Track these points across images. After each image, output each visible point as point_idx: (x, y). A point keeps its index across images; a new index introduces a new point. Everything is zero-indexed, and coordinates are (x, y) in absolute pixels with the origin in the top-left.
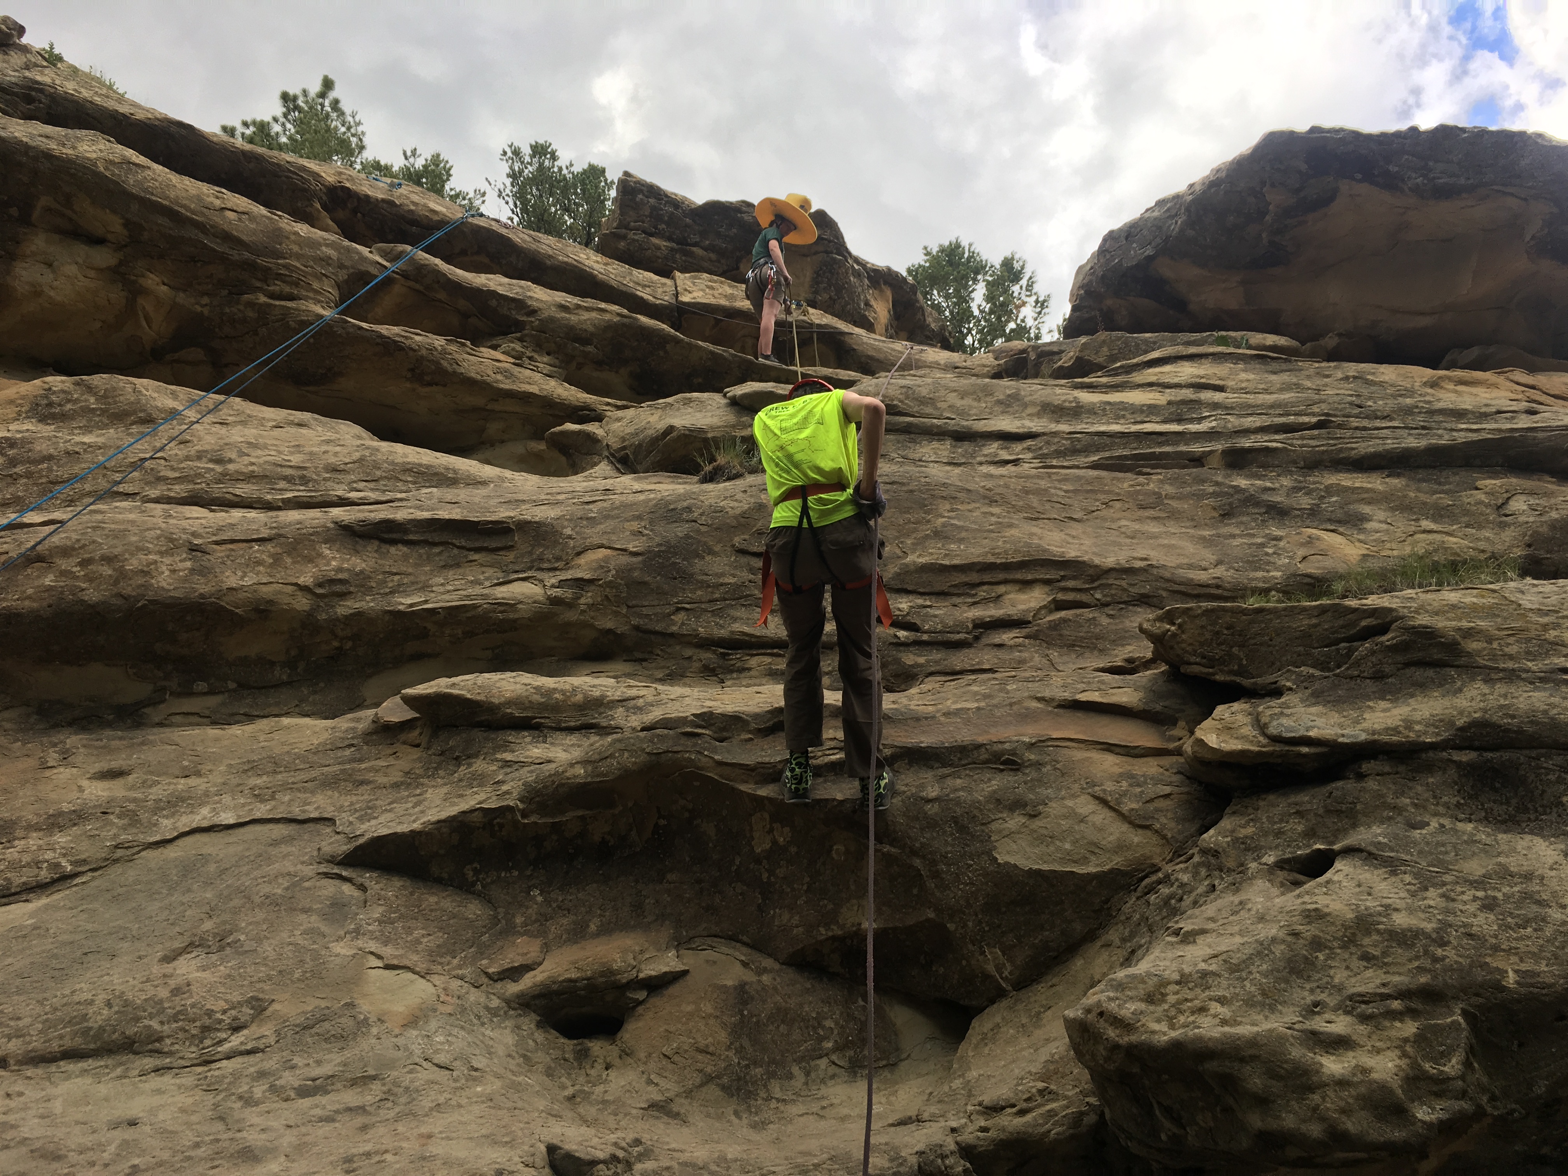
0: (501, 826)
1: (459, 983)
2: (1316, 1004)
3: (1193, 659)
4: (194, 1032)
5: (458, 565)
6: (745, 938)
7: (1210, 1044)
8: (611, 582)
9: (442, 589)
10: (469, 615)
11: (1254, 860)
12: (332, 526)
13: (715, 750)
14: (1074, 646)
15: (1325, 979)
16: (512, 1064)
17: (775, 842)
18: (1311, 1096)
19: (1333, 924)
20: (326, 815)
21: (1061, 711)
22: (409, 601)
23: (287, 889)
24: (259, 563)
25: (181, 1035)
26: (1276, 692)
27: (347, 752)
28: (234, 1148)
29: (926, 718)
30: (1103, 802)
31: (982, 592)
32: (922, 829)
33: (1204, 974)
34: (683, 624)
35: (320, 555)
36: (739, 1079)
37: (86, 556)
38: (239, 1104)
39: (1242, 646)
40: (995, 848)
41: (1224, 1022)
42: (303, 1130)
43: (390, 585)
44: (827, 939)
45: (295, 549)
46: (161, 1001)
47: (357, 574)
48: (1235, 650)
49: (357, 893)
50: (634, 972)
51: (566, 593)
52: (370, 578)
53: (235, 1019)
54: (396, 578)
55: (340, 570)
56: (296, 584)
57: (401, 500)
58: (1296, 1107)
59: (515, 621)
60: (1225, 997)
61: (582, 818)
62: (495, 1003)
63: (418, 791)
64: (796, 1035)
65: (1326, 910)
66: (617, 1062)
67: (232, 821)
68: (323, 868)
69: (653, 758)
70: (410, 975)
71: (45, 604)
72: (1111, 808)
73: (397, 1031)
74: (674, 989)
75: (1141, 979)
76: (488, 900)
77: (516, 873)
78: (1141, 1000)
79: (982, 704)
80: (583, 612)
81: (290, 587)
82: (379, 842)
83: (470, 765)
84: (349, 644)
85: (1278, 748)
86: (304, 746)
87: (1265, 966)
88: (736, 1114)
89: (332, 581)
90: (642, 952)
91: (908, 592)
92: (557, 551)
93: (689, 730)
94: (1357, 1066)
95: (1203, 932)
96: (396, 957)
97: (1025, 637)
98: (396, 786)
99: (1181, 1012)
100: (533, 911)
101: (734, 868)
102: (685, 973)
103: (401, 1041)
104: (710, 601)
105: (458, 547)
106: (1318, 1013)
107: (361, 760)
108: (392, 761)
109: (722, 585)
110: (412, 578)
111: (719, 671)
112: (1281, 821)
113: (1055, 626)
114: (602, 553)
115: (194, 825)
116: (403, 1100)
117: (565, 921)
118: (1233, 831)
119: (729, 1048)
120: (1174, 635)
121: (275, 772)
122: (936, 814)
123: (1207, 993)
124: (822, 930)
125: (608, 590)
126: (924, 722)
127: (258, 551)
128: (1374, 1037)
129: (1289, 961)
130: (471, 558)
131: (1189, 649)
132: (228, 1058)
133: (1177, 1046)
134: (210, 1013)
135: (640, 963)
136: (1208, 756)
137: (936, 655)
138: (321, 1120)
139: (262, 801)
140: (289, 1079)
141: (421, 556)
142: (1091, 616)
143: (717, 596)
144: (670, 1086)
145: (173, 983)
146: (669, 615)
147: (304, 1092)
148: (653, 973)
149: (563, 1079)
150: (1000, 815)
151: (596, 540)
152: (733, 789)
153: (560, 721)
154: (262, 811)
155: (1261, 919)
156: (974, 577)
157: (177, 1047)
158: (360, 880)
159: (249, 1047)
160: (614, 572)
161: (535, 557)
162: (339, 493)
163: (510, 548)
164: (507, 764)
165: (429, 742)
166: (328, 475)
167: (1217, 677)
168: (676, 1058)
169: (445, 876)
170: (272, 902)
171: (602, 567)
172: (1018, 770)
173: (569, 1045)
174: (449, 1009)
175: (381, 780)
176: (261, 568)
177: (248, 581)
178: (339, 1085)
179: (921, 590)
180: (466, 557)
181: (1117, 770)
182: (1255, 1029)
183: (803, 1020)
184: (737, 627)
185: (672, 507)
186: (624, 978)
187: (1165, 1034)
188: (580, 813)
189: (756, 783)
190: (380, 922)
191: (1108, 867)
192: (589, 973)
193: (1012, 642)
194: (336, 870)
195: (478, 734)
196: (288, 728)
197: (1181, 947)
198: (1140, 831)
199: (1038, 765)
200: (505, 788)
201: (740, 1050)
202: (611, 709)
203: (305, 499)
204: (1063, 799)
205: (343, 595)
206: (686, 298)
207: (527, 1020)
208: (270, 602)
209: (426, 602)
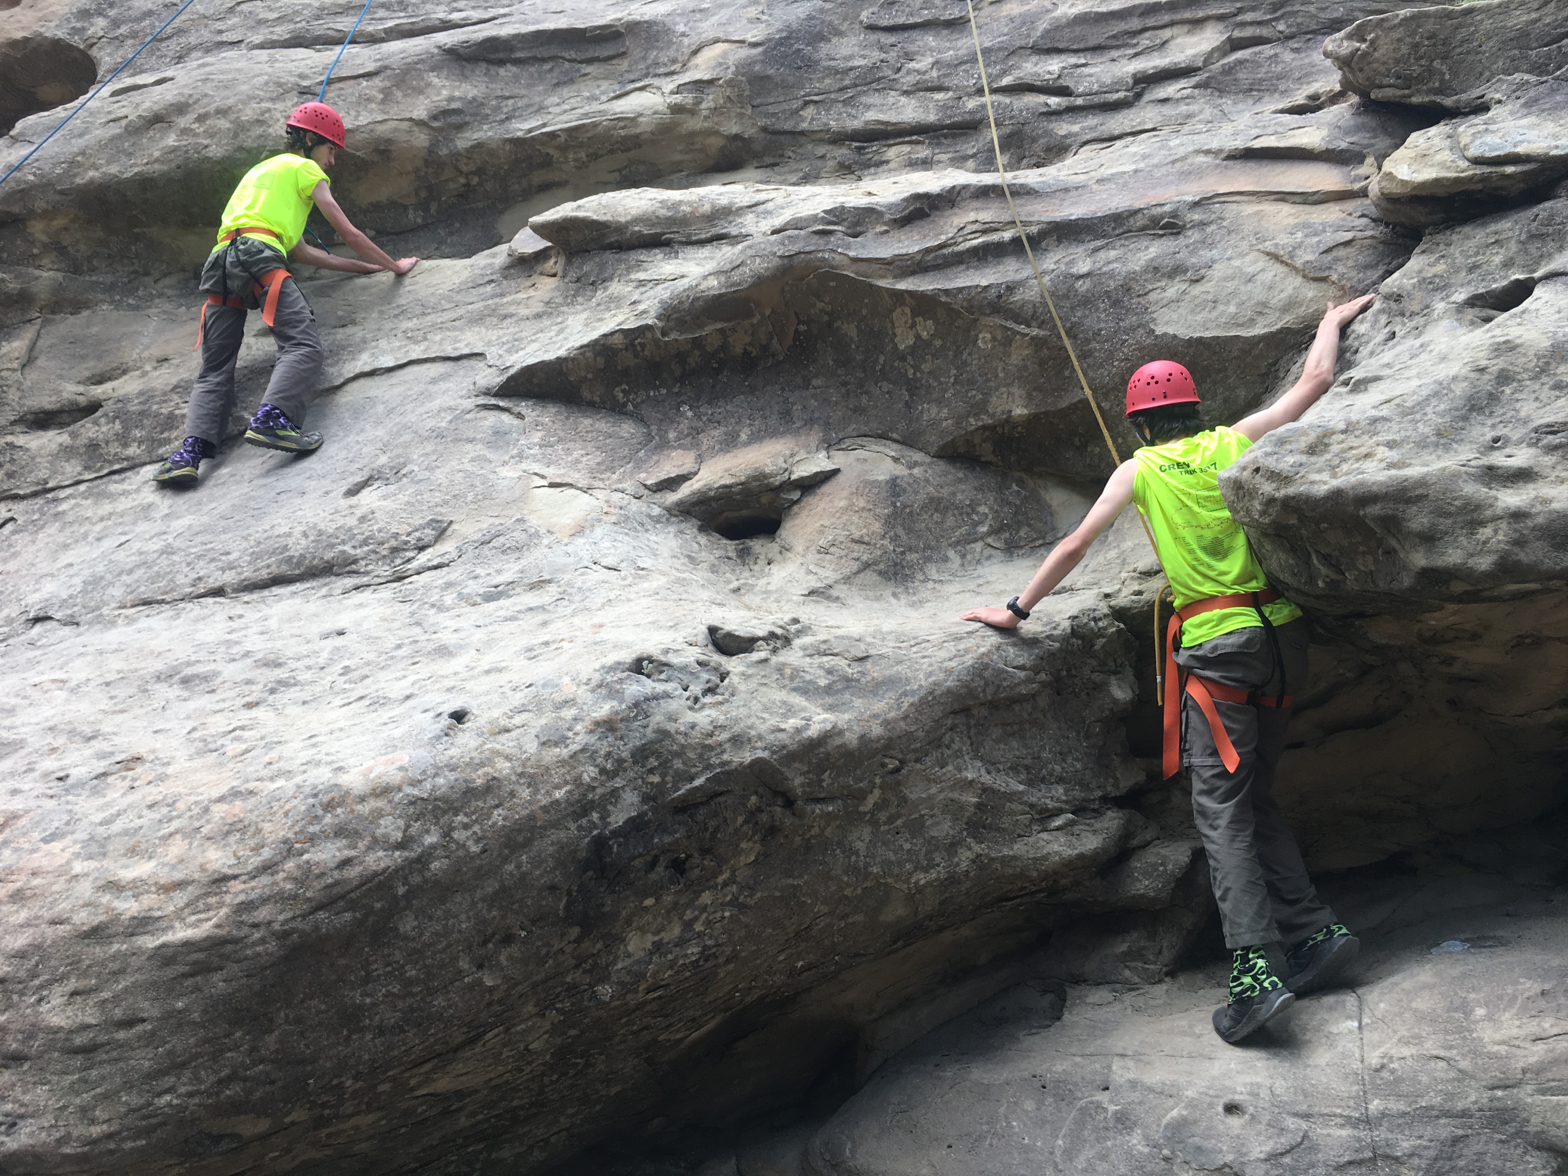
0: (643, 346)
1: (620, 495)
2: (1496, 440)
3: (1386, 81)
4: (385, 553)
5: (572, 81)
6: (895, 436)
7: (1375, 488)
8: (731, 80)
9: (558, 110)
10: (589, 134)
11: (1442, 299)
12: (436, 51)
13: (848, 246)
14: (1251, 90)
15: (1509, 415)
16: (677, 563)
17: (918, 337)
18: (1481, 530)
19: (1525, 355)
20: (476, 351)
21: (1231, 163)
22: (527, 126)
23: (451, 422)
24: (369, 100)
25: (373, 556)
26: (1482, 108)
27: (489, 288)
28: (431, 646)
29: (1077, 188)
30: (1275, 257)
31: (1145, 41)
32: (1072, 308)
33: (1374, 421)
34: (813, 119)
35: (429, 85)
36: (896, 565)
37: (202, 111)
38: (433, 611)
39: (1445, 58)
40: (1154, 320)
41: (1391, 466)
42: (491, 628)
43: (505, 110)
44: (977, 429)
45: (403, 81)
46: (350, 529)
47: (470, 102)
48: (1436, 64)
49: (516, 422)
50: (786, 474)
51: (686, 99)
52: (483, 104)
53: (419, 539)
54: (510, 102)
55: (451, 99)
57: (504, 15)
58: (1465, 543)
59: (637, 136)
60: (1394, 441)
61: (721, 331)
62: (656, 511)
63: (560, 320)
64: (950, 521)
65: (1518, 341)
66: (778, 557)
67: (391, 364)
68: (482, 401)
69: (786, 261)
70: (573, 491)
71: (173, 165)
72: (1282, 262)
73: (566, 540)
74: (826, 488)
75: (1303, 432)
76: (640, 420)
77: (664, 391)
78: (1302, 452)
79: (1142, 165)
80: (706, 118)
82: (529, 371)
83: (606, 289)
84: (475, 180)
85: (1479, 170)
86: (448, 286)
87: (1443, 406)
88: (894, 595)
89: (446, 113)
90: (792, 455)
91: (1059, 51)
92: (671, 53)
93: (821, 227)
94: (1536, 497)
95: (1377, 379)
96: (559, 476)
97: (1194, 87)
98: (538, 316)
99: (1344, 460)
100: (684, 425)
101: (878, 368)
102: (836, 472)
103: (570, 549)
104: (841, 90)
105: (569, 61)
106: (1498, 448)
107: (502, 295)
108: (531, 292)
109: (851, 69)
110: (525, 101)
111: (855, 167)
112: (1477, 254)
113: (1228, 71)
114: (720, 47)
115: (357, 371)
116: (578, 598)
117: (716, 433)
118: (1420, 272)
119: (883, 537)
120: (1365, 54)
121: (424, 314)
122: (1088, 290)
123: (1375, 439)
124: (972, 420)
125: (729, 90)
126: (1074, 193)
127: (367, 87)
128: (1559, 467)
129: (1470, 398)
130: (583, 71)
131: (1382, 69)
132: (418, 573)
133: (1337, 494)
134: (396, 536)
135: (792, 465)
136: (1397, 190)
137: (1092, 121)
138: (506, 619)
139: (416, 342)
140: (473, 587)
141: (532, 76)
142: (1272, 52)
143: (847, 82)
144: (829, 574)
145: (359, 513)
146: (797, 111)
147: (489, 598)
148: (805, 474)
149: (728, 575)
150: (1159, 284)
151: (711, 35)
152: (871, 286)
153: (690, 235)
154: (417, 352)
155: (1443, 358)
156: (1135, 24)
157: (370, 567)
158: (517, 410)
159: (435, 563)
160: (733, 68)
161: (649, 62)
162: (442, 15)
163: (622, 55)
164: (641, 283)
165: (565, 270)
167: (1415, 100)
168: (832, 550)
169: (597, 399)
170: (439, 435)
171: (720, 64)
172: (1178, 233)
173: (731, 546)
174: (613, 519)
175: (523, 312)
176: (373, 106)
177: (363, 120)
178: (518, 590)
179: (1075, 47)
180: (578, 70)
181: (1292, 221)
182: (1425, 470)
183: (957, 508)
184: (871, 115)
186: (777, 481)
187: (1325, 483)
188: (719, 326)
189: (895, 277)
190: (541, 447)
191: (1278, 327)
192: (743, 479)
193: (1179, 95)
194: (493, 401)
195: (608, 256)
196: (430, 270)
197: (1351, 397)
198: (1314, 285)
199: (1202, 224)
200: (641, 307)
201: (895, 539)
202: (740, 216)
203: (407, 27)
204: (1229, 259)
205: (460, 127)
207: (689, 525)
208: (389, 141)
209: (544, 125)
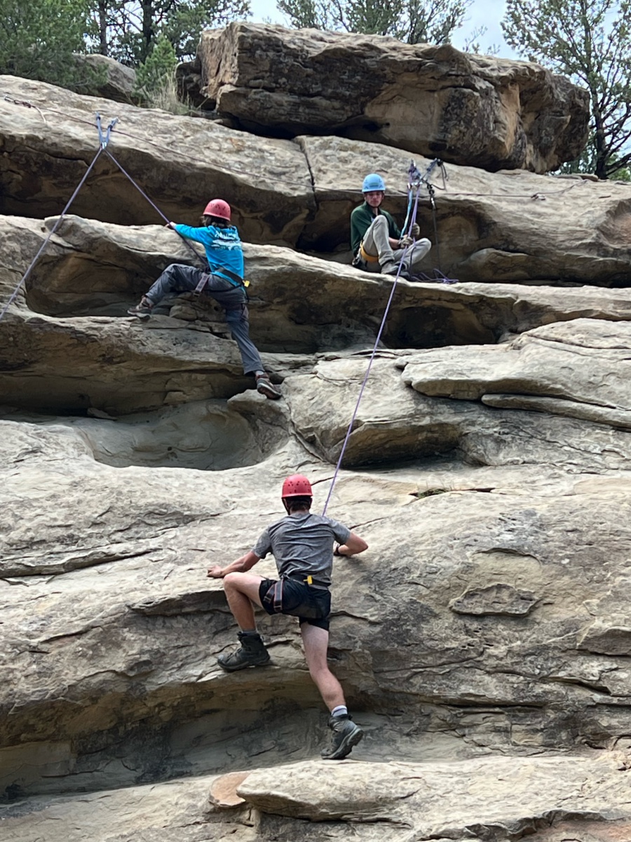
56: (114, 671)
81: (111, 674)
166: (89, 531)
185: (393, 567)
206: (322, 186)
